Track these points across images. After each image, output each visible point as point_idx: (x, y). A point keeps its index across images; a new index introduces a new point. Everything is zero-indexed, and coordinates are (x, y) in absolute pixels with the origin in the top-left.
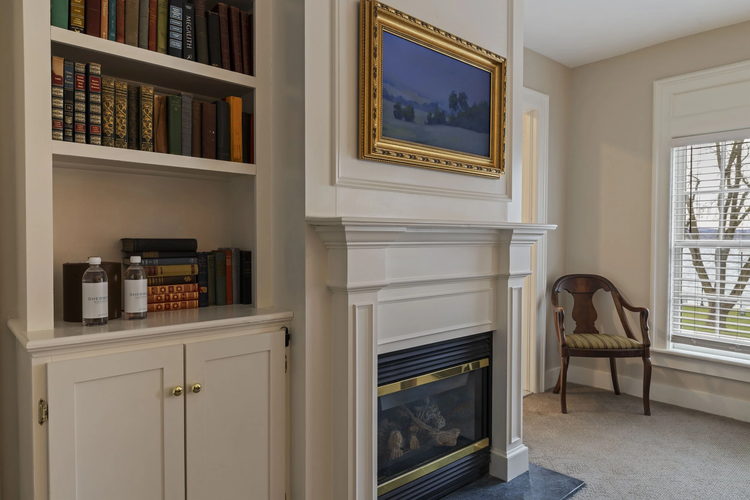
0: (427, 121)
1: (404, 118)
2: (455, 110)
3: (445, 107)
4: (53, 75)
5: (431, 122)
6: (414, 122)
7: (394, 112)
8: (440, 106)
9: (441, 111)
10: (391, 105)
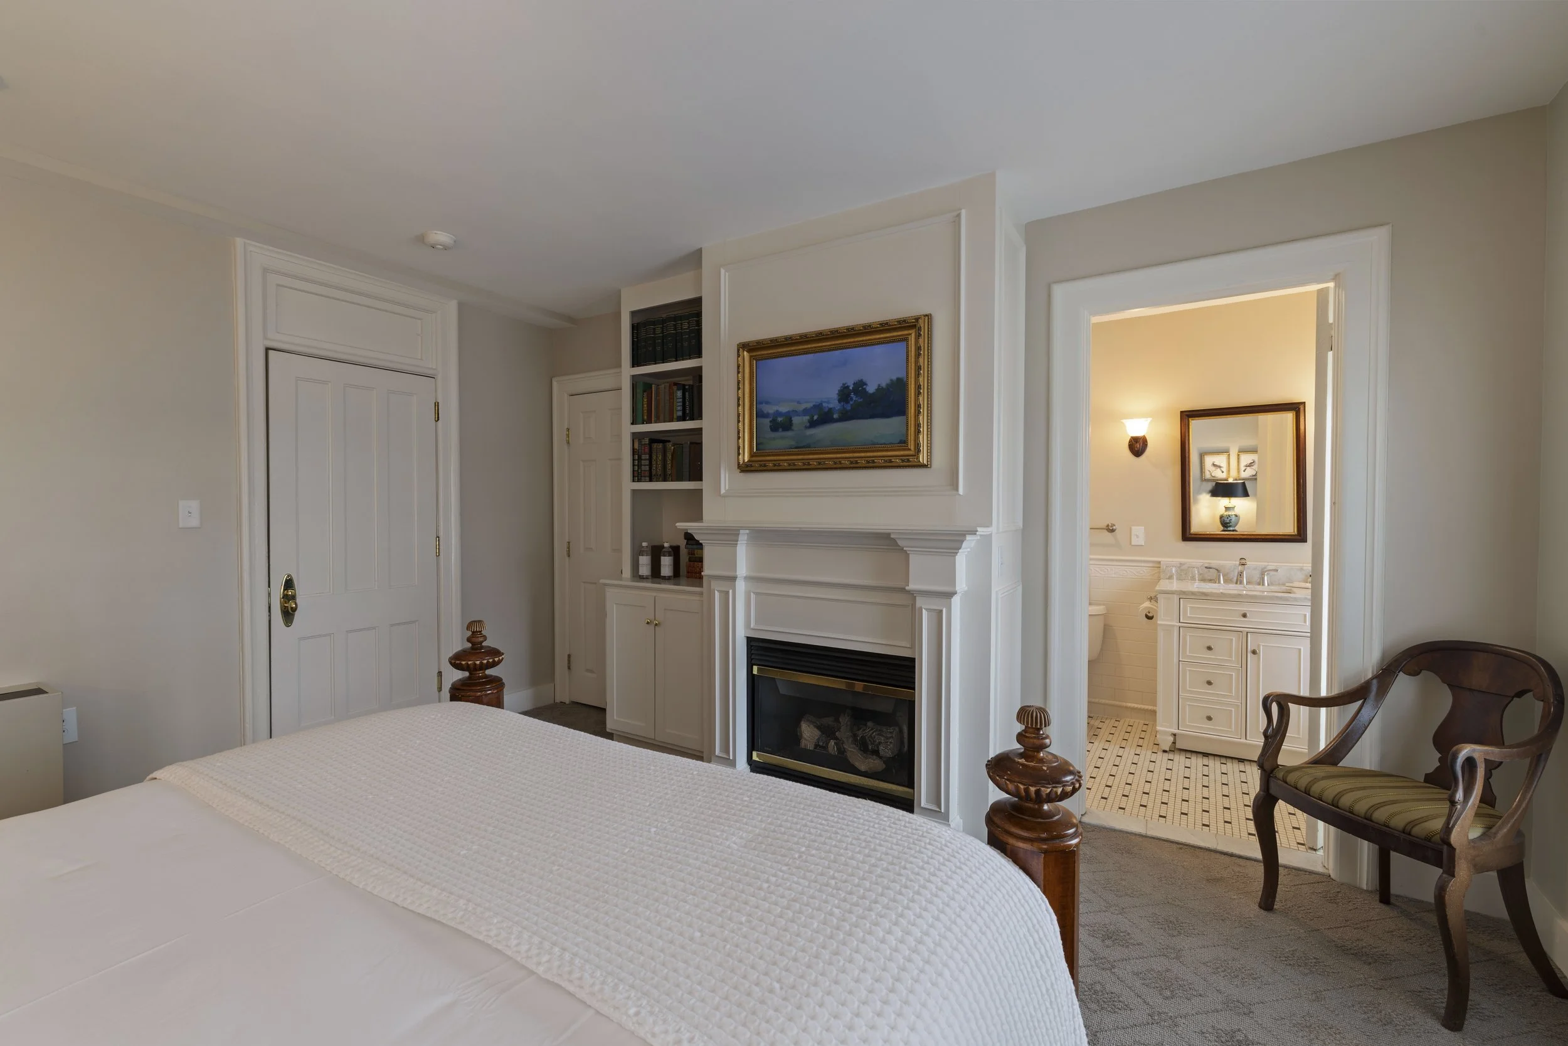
0: (808, 425)
1: (780, 430)
2: (847, 402)
3: (835, 404)
4: (633, 449)
5: (813, 424)
6: (793, 430)
7: (770, 426)
8: (825, 405)
9: (826, 410)
10: (767, 422)
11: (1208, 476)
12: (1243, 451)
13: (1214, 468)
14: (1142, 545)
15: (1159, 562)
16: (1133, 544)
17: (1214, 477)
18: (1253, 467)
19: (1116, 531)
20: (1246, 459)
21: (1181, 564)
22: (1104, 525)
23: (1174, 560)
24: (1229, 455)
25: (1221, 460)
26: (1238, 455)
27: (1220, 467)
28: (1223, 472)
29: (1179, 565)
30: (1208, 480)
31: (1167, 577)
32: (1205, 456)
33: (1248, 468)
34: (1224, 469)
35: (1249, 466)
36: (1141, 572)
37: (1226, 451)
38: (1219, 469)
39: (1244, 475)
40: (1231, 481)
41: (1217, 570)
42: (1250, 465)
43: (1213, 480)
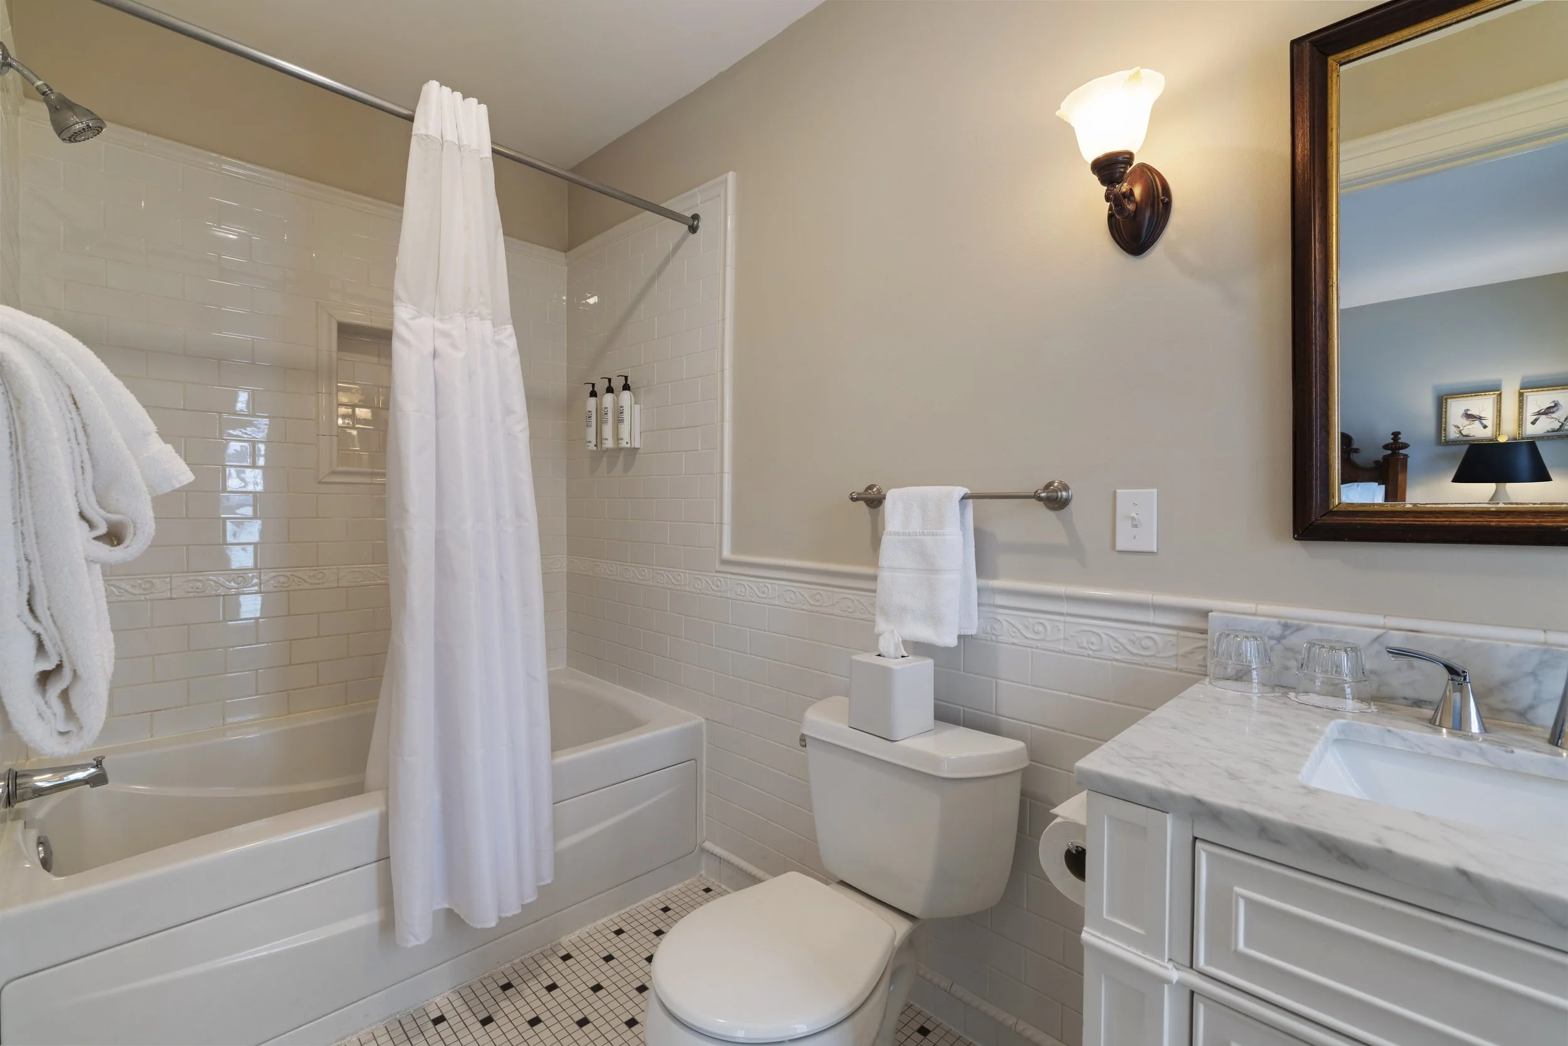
11: (1453, 434)
12: (1530, 386)
13: (1465, 422)
14: (1151, 553)
15: (1204, 614)
16: (1120, 546)
17: (1466, 436)
18: (1553, 415)
19: (1073, 505)
20: (1537, 401)
21: (1286, 626)
22: (1036, 484)
23: (1263, 608)
24: (1500, 395)
25: (1483, 406)
26: (1521, 395)
27: (1480, 418)
28: (1485, 427)
29: (1277, 631)
30: (1455, 443)
31: (1230, 671)
32: (1449, 401)
33: (1543, 417)
34: (1489, 422)
35: (1544, 413)
36: (1149, 643)
37: (1495, 389)
38: (1477, 423)
39: (1530, 430)
40: (1502, 439)
41: (1451, 670)
42: (1548, 411)
43: (1465, 443)
